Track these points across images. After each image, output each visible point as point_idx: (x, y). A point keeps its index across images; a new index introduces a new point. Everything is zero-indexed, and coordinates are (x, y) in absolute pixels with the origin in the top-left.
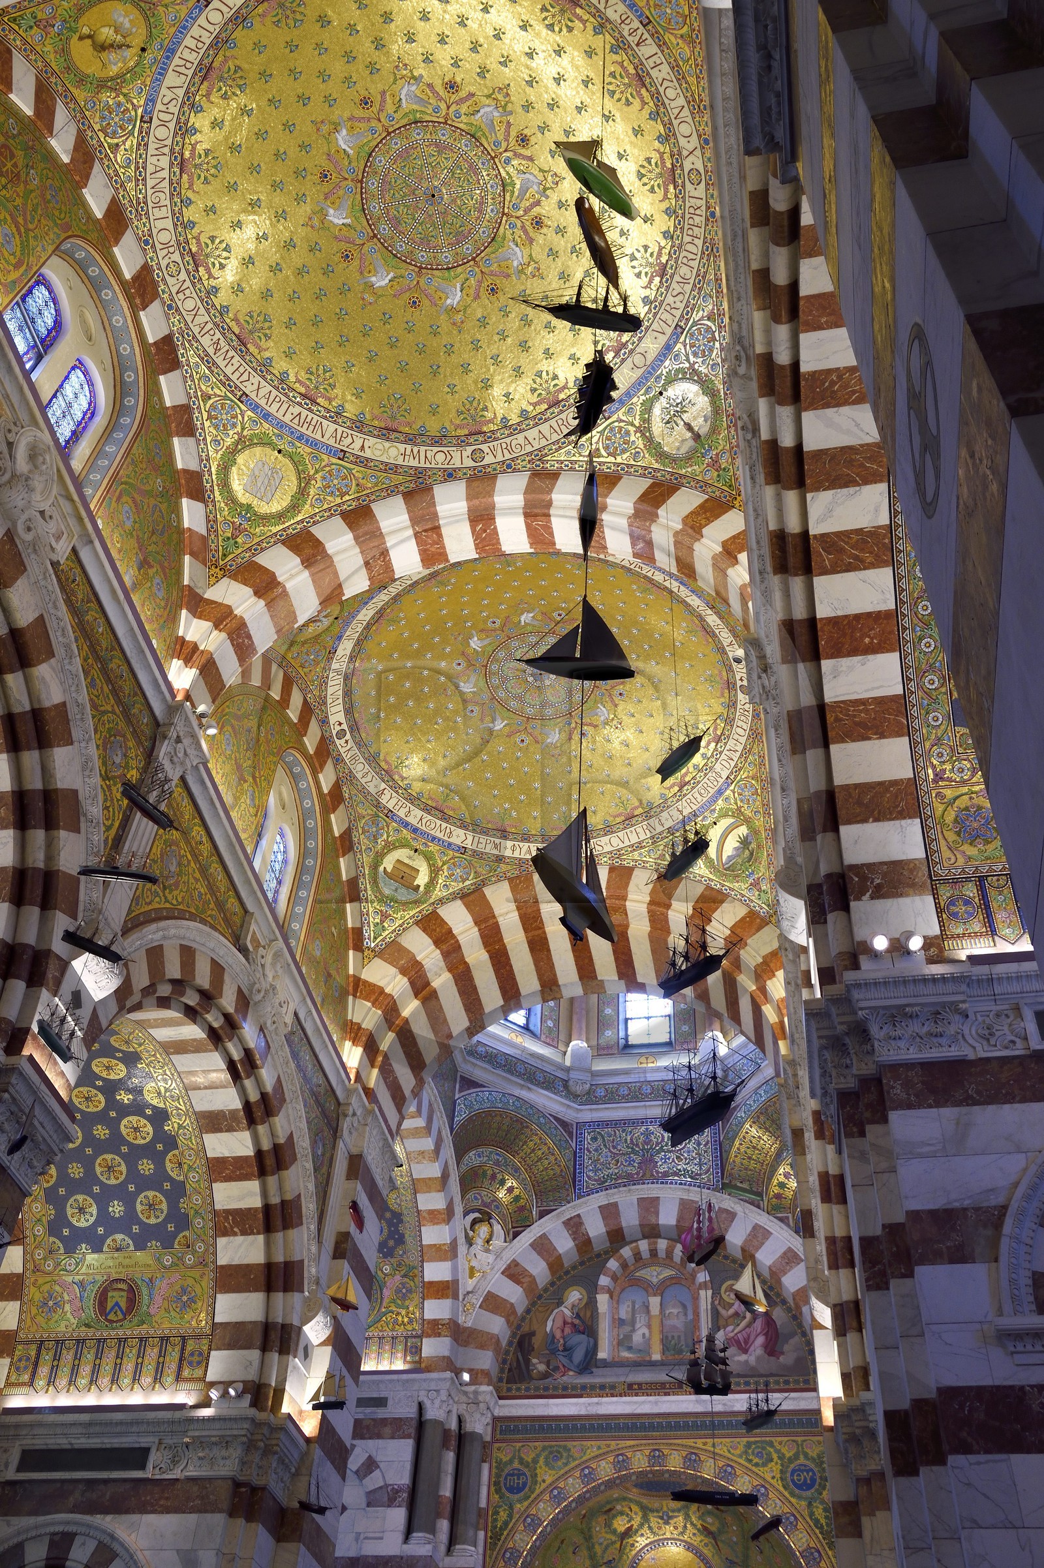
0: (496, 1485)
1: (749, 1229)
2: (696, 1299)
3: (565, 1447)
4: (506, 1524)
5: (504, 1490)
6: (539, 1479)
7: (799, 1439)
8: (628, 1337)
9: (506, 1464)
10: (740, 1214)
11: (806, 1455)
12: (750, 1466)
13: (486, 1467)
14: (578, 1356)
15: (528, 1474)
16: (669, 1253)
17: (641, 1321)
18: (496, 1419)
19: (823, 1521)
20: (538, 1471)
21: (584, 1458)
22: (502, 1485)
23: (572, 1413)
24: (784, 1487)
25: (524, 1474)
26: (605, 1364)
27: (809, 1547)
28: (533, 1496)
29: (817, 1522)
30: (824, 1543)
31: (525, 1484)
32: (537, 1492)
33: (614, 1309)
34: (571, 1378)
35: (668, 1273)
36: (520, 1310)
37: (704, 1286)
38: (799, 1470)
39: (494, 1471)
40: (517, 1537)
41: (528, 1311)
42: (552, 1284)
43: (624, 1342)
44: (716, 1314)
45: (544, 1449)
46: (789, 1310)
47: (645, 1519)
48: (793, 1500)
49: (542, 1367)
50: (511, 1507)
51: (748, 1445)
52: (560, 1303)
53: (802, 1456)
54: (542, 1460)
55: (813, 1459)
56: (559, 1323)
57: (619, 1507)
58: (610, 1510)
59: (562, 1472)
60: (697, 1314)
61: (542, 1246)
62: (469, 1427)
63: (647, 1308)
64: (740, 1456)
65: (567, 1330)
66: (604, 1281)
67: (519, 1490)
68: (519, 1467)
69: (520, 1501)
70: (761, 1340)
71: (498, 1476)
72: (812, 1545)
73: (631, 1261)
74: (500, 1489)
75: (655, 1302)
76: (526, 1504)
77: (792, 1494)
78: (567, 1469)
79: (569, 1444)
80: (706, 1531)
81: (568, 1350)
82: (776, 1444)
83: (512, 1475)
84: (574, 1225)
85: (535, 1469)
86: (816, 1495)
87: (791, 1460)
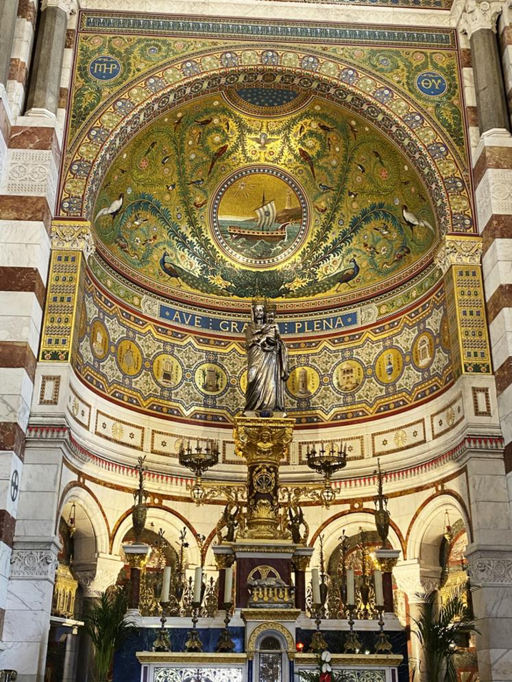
0: (81, 70)
3: (164, 42)
4: (93, 106)
5: (90, 75)
6: (133, 68)
7: (429, 52)
9: (94, 52)
11: (435, 66)
12: (374, 72)
13: (69, 53)
15: (120, 63)
18: (82, 11)
19: (451, 121)
20: (132, 61)
21: (186, 53)
22: (88, 70)
23: (173, 12)
24: (410, 90)
25: (115, 63)
27: (435, 142)
28: (125, 83)
29: (444, 122)
30: (451, 139)
31: (115, 72)
32: (130, 79)
38: (427, 77)
39: (79, 57)
40: (105, 117)
45: (139, 42)
48: (420, 102)
50: (99, 91)
51: (373, 53)
53: (430, 66)
54: (136, 52)
55: (442, 69)
57: (216, 121)
58: (208, 122)
59: (161, 63)
64: (364, 61)
67: (109, 76)
68: (110, 56)
69: (110, 86)
71: (84, 62)
72: (439, 140)
74: (86, 74)
76: (118, 88)
77: (419, 97)
78: (165, 61)
79: (170, 40)
82: (404, 55)
83: (102, 62)
85: (129, 58)
86: (444, 99)
87: (418, 69)
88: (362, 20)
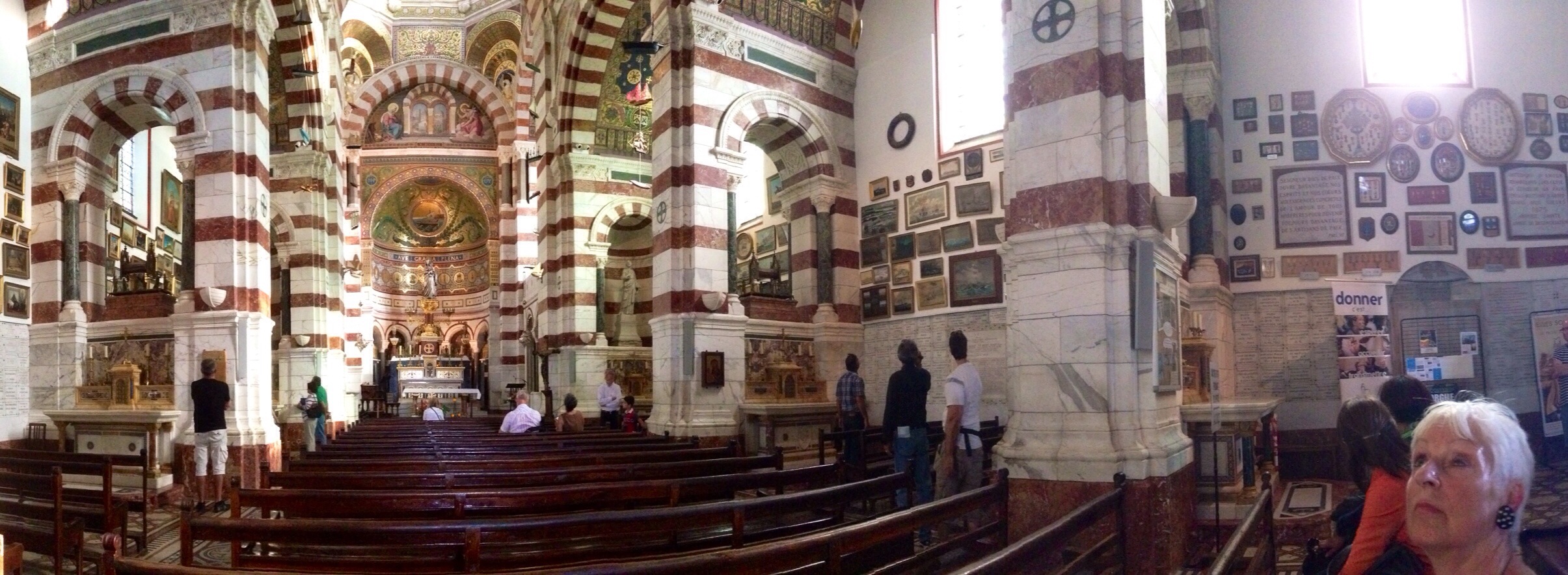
0: (363, 182)
1: (475, 82)
2: (448, 109)
3: (391, 168)
7: (487, 168)
8: (417, 125)
9: (367, 174)
10: (472, 76)
11: (489, 173)
12: (467, 176)
13: (359, 175)
14: (396, 132)
15: (376, 177)
16: (438, 89)
17: (424, 118)
18: (361, 158)
23: (394, 155)
24: (480, 184)
26: (408, 136)
27: (489, 207)
28: (379, 186)
32: (381, 184)
33: (411, 113)
34: (393, 141)
35: (436, 98)
36: (369, 113)
37: (452, 105)
38: (486, 179)
39: (362, 177)
40: (374, 200)
41: (372, 114)
42: (382, 102)
43: (414, 127)
44: (457, 118)
45: (383, 169)
46: (488, 118)
47: (420, 193)
48: (483, 189)
49: (380, 137)
50: (371, 190)
51: (467, 169)
52: (387, 110)
53: (487, 174)
54: (382, 173)
55: (493, 175)
56: (386, 119)
57: (411, 189)
58: (408, 190)
59: (390, 177)
60: (448, 115)
61: (378, 85)
62: (351, 161)
63: (427, 113)
64: (463, 172)
65: (391, 121)
66: (406, 100)
67: (373, 183)
69: (375, 188)
70: (475, 129)
71: (364, 179)
73: (419, 92)
74: (366, 183)
75: (430, 110)
76: (377, 188)
77: (483, 187)
79: (394, 166)
80: (444, 198)
81: (391, 130)
82: (479, 169)
83: (370, 178)
84: (393, 75)
85: (380, 176)
86: (493, 188)
87: (484, 174)
88: (464, 154)
